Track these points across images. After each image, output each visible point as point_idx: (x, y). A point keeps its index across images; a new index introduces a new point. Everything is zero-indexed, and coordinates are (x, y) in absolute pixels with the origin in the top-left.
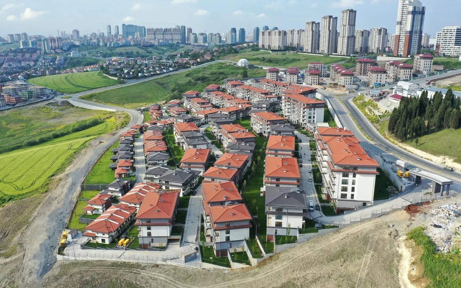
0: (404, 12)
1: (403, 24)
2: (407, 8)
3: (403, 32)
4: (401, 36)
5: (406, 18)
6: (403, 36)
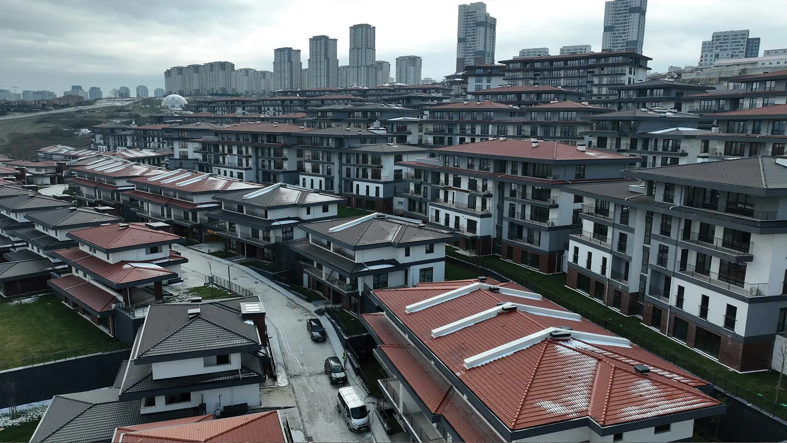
0: (469, 24)
1: (468, 42)
2: (474, 18)
3: (470, 53)
4: (466, 59)
5: (474, 32)
6: (470, 59)
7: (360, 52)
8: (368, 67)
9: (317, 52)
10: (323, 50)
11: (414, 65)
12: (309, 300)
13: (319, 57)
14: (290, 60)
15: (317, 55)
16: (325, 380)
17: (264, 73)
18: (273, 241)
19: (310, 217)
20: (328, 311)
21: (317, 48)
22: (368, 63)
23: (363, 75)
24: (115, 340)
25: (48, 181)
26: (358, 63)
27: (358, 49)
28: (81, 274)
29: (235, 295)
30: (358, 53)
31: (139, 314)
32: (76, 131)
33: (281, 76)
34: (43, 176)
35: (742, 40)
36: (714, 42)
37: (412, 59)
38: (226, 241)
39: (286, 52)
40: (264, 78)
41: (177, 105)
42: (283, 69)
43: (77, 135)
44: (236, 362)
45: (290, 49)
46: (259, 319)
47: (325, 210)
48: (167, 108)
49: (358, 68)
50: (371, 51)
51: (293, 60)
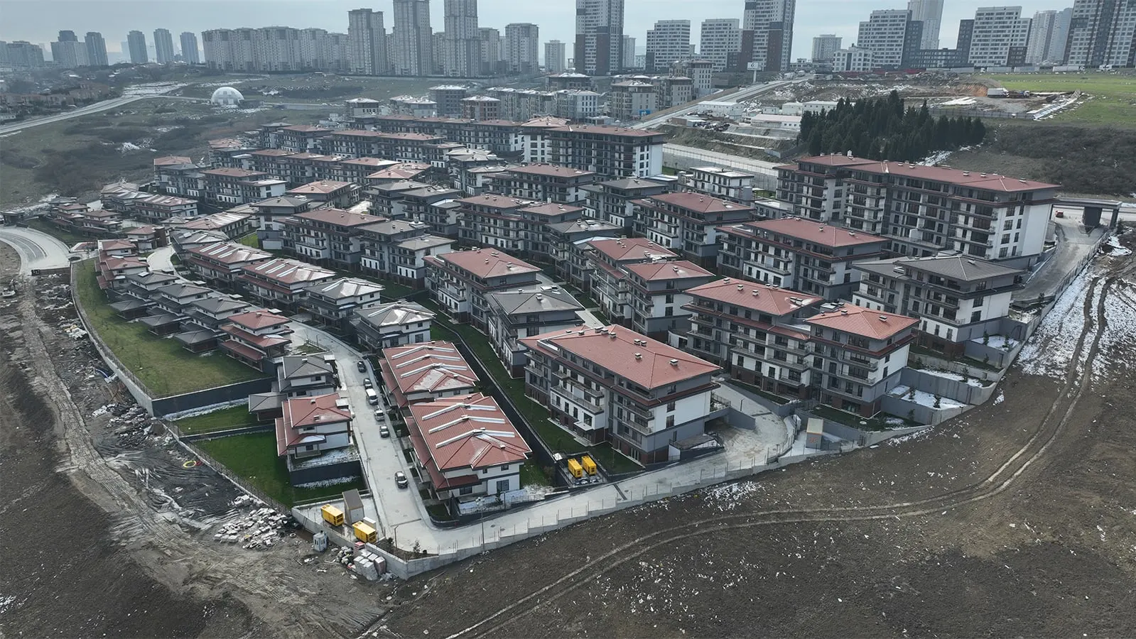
7: (458, 20)
8: (468, 41)
9: (403, 18)
10: (411, 16)
11: (528, 35)
12: (360, 352)
13: (406, 24)
14: (369, 26)
15: (403, 22)
16: (363, 388)
17: (337, 37)
18: (341, 317)
19: (362, 301)
20: (369, 357)
21: (403, 13)
22: (469, 36)
23: (462, 51)
24: (264, 373)
25: (149, 246)
26: (456, 35)
27: (455, 18)
28: (237, 340)
29: (321, 350)
30: (455, 22)
31: (277, 361)
32: (119, 146)
33: (359, 47)
34: (145, 242)
35: (902, 23)
36: (872, 23)
37: (525, 27)
38: (314, 316)
39: (364, 15)
40: (337, 43)
41: (230, 101)
42: (361, 38)
43: (120, 151)
44: (323, 380)
45: (369, 11)
46: (332, 363)
47: (372, 296)
48: (219, 105)
49: (456, 42)
50: (472, 19)
51: (373, 25)
